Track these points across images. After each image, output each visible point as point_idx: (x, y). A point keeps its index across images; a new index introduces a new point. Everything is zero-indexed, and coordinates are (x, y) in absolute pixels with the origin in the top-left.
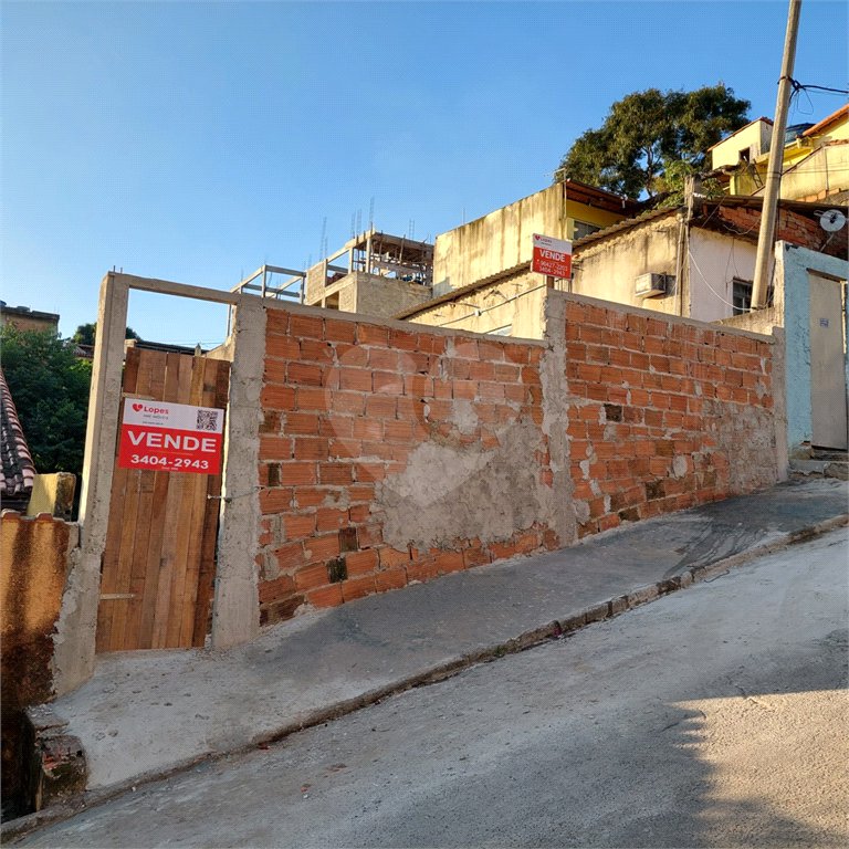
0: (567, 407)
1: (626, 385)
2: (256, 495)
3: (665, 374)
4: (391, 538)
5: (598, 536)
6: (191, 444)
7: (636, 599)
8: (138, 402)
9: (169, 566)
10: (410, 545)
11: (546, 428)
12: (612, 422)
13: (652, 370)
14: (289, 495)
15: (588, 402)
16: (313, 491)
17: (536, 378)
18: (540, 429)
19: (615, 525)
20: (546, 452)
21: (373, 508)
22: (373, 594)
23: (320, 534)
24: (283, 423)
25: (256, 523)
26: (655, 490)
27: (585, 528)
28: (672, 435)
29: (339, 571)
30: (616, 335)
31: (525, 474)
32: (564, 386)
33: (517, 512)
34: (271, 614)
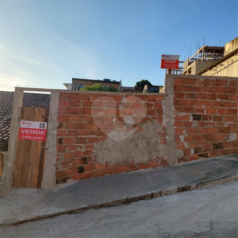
0: (174, 116)
1: (204, 106)
2: (56, 147)
3: (225, 101)
4: (99, 161)
5: (186, 163)
6: (38, 132)
7: (165, 193)
8: (24, 121)
9: (31, 166)
10: (106, 163)
11: (164, 124)
12: (196, 121)
13: (218, 100)
14: (66, 147)
15: (184, 114)
16: (73, 146)
17: (161, 107)
18: (161, 125)
19: (196, 159)
20: (164, 132)
21: (94, 151)
22: (93, 177)
23: (75, 159)
24: (64, 126)
25: (55, 155)
26: (218, 146)
27: (181, 160)
28: (229, 125)
29: (81, 170)
30: (199, 88)
31: (154, 140)
32: (173, 108)
33: (150, 153)
34: (59, 181)
